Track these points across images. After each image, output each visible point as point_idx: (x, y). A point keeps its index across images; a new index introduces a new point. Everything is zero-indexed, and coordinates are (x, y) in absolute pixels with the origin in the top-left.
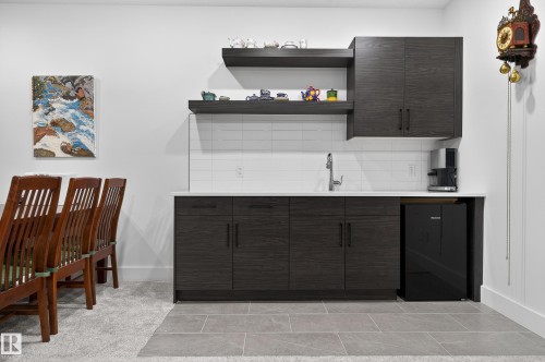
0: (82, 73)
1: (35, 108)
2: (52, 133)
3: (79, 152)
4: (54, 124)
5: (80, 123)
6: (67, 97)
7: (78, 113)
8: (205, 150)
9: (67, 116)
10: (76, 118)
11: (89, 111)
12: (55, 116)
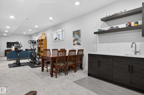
0: (79, 29)
1: (73, 37)
2: (75, 41)
3: (79, 44)
4: (75, 39)
5: (79, 39)
6: (77, 34)
7: (79, 37)
8: (100, 43)
9: (77, 38)
10: (78, 38)
11: (80, 36)
12: (76, 38)
